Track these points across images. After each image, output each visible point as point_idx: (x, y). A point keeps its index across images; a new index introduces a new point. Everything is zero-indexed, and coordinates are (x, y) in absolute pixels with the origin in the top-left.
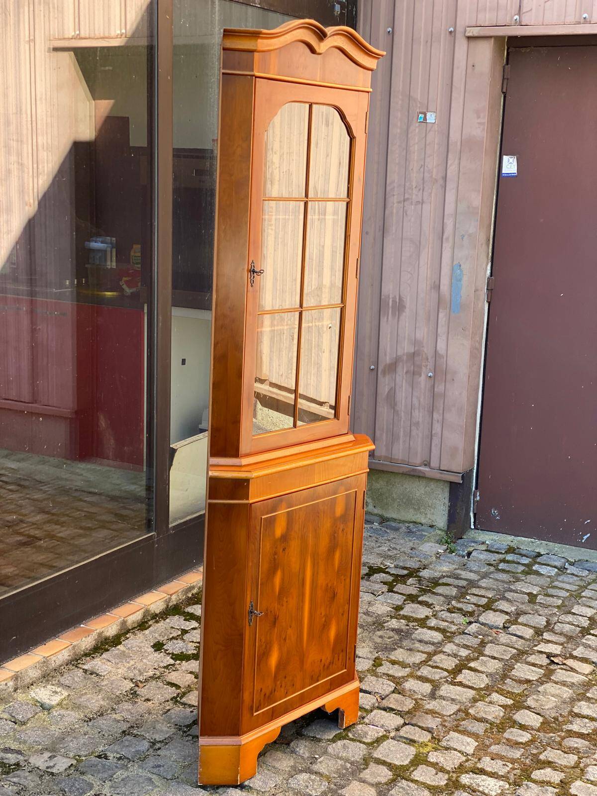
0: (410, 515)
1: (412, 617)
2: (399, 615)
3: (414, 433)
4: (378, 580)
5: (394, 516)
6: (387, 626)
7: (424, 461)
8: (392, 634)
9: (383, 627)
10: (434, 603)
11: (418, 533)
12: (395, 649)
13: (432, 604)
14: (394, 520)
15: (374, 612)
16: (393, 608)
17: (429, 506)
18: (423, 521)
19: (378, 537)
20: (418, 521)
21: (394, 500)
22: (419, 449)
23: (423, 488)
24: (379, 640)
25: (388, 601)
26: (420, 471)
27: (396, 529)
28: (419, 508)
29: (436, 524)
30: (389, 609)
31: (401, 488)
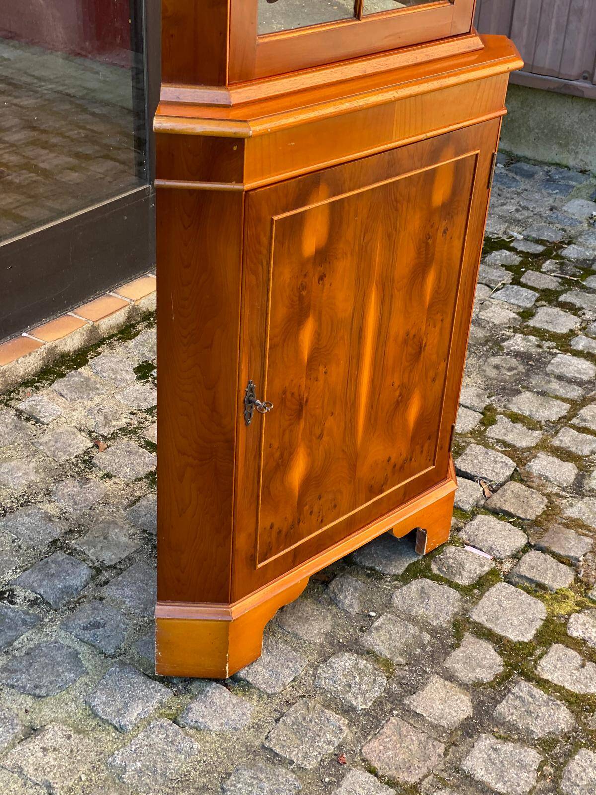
0: (552, 154)
1: (548, 332)
2: (528, 327)
3: (572, 27)
4: (498, 262)
5: (529, 153)
6: (508, 348)
7: (584, 72)
8: (514, 362)
9: (501, 348)
10: (584, 306)
11: (562, 182)
12: (518, 392)
13: (581, 308)
14: (527, 160)
15: (488, 319)
16: (518, 313)
17: (583, 141)
18: (571, 163)
19: (501, 187)
20: (564, 163)
21: (530, 130)
22: (578, 53)
23: (577, 115)
24: (493, 373)
25: (512, 301)
26: (576, 88)
27: (530, 176)
28: (567, 145)
29: (590, 168)
30: (513, 315)
31: (543, 112)
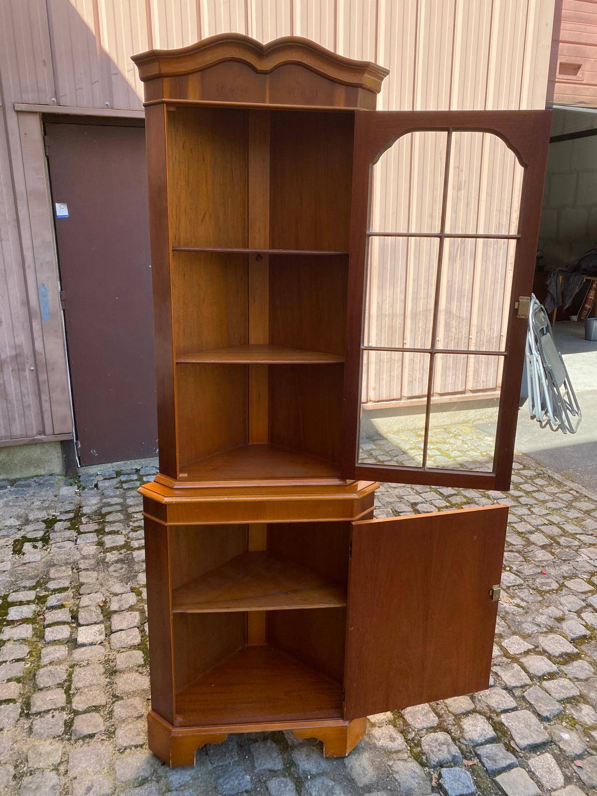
0: (32, 472)
1: (117, 546)
2: (107, 548)
3: (27, 414)
4: (61, 529)
5: (18, 476)
6: (110, 561)
7: (39, 431)
8: (119, 565)
9: (107, 563)
10: (119, 529)
11: (47, 483)
12: (136, 576)
13: (118, 531)
14: (19, 479)
15: (87, 554)
16: (96, 545)
17: (46, 461)
18: (43, 473)
19: (22, 496)
20: (39, 474)
21: (16, 465)
22: (34, 423)
23: (39, 451)
24: (116, 574)
25: (88, 541)
26: (38, 439)
27: (29, 486)
28: (38, 465)
29: (55, 472)
30: (95, 547)
31: (21, 455)
